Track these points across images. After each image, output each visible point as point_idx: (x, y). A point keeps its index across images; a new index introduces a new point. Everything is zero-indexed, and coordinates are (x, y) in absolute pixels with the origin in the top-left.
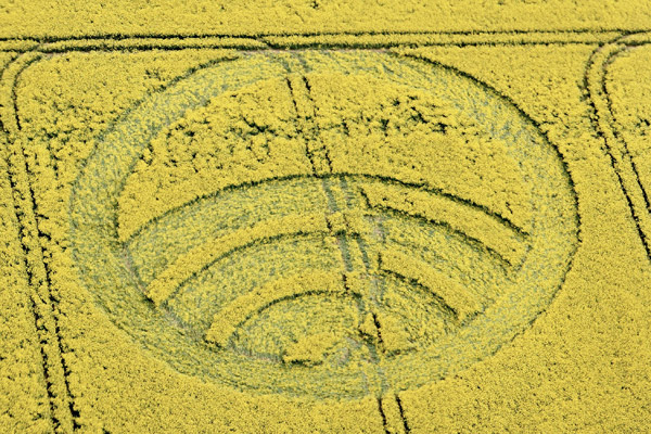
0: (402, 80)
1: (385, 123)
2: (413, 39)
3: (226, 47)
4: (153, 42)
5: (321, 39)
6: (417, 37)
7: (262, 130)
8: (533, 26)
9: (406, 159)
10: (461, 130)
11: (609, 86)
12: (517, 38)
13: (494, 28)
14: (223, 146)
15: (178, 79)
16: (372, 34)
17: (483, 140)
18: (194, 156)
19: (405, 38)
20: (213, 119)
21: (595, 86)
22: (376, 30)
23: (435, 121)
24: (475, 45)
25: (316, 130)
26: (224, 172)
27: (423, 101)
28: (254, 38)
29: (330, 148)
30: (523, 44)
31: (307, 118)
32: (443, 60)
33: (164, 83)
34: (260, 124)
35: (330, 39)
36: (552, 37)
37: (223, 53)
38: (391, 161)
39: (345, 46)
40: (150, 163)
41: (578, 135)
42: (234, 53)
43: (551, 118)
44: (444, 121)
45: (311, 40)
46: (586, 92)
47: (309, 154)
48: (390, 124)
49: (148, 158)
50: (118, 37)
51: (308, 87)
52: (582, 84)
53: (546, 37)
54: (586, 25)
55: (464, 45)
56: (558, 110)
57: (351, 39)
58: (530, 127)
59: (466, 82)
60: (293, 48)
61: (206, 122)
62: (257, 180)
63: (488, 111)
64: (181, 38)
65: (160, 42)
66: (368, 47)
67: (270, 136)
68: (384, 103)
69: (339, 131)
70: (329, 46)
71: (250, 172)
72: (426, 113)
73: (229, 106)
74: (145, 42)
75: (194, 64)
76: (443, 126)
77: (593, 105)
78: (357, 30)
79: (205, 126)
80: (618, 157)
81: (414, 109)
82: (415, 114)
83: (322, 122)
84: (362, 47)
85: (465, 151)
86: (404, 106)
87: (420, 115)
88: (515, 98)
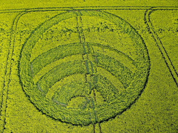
0: (103, 18)
1: (98, 28)
2: (105, 8)
3: (64, 10)
4: (49, 9)
5: (85, 8)
6: (106, 8)
7: (69, 30)
8: (132, 5)
9: (103, 39)
10: (117, 31)
11: (151, 20)
12: (128, 8)
13: (123, 6)
14: (59, 35)
15: (53, 18)
16: (96, 7)
17: (122, 34)
18: (52, 37)
19: (103, 8)
20: (58, 27)
21: (147, 20)
22: (97, 6)
23: (111, 28)
24: (119, 9)
25: (82, 30)
26: (59, 42)
27: (108, 23)
28: (71, 8)
29: (85, 35)
30: (130, 9)
31: (80, 27)
32: (112, 13)
33: (49, 19)
34: (69, 29)
35: (87, 8)
36: (136, 8)
37: (63, 11)
38: (100, 39)
39: (90, 10)
40: (42, 39)
41: (145, 33)
42: (66, 11)
43: (138, 28)
44: (113, 28)
45: (83, 8)
46: (145, 21)
47: (80, 37)
48: (100, 29)
49: (41, 38)
50: (42, 8)
51: (81, 19)
52: (144, 19)
53: (135, 8)
54: (143, 5)
55: (116, 9)
56: (140, 26)
57: (92, 8)
58: (133, 30)
59: (117, 18)
60: (79, 10)
61: (57, 28)
62: (66, 44)
63: (123, 26)
64: (55, 8)
65: (50, 9)
66: (95, 10)
67: (71, 32)
68: (98, 23)
69: (88, 31)
70: (86, 10)
71: (65, 42)
72: (108, 26)
73: (63, 24)
74: (47, 9)
75: (57, 14)
76: (113, 30)
77: (147, 24)
78: (93, 6)
79: (56, 29)
80: (156, 39)
81: (105, 25)
82: (106, 26)
83: (84, 28)
84: (94, 10)
85: (118, 37)
86: (103, 24)
87: (107, 26)
88: (129, 22)
